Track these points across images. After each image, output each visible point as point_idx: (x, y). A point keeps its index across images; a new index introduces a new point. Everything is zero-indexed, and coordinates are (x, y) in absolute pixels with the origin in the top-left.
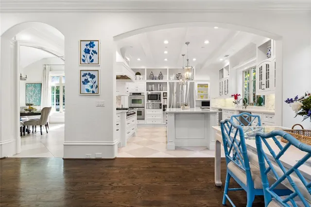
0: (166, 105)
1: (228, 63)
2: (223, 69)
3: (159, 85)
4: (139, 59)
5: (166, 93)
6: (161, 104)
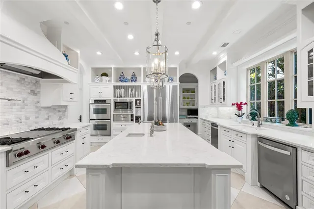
0: (140, 117)
1: (224, 58)
2: (216, 68)
3: (130, 89)
4: (99, 53)
5: (140, 100)
6: (132, 116)
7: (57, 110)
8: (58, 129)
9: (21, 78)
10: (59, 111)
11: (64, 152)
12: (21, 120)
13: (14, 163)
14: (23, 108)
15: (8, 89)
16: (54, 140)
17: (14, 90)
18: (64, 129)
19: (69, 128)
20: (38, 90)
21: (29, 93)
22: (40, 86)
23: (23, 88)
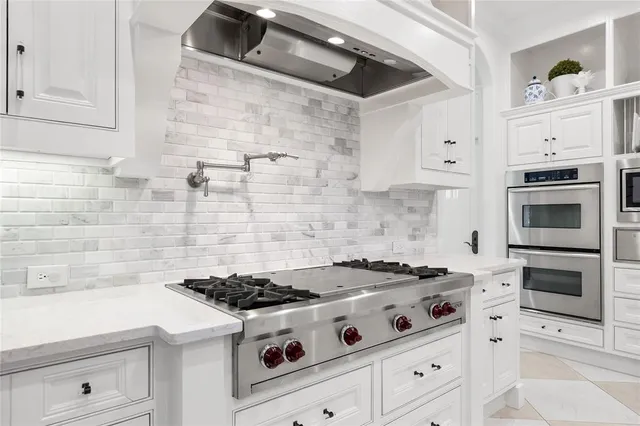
7: (407, 204)
8: (405, 269)
9: (311, 101)
10: (411, 210)
11: (426, 369)
12: (312, 229)
13: (254, 387)
14: (316, 193)
15: (282, 132)
16: (392, 312)
17: (297, 136)
18: (426, 274)
19: (444, 271)
20: (354, 137)
21: (332, 148)
22: (358, 124)
23: (318, 130)
